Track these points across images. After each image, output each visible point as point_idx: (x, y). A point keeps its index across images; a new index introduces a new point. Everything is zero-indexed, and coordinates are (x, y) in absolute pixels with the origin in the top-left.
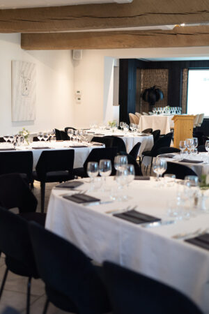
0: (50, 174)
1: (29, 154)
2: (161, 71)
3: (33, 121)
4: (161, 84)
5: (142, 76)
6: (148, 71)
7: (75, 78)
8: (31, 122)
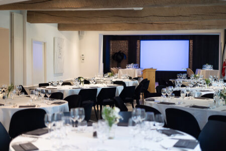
0: (105, 100)
1: (95, 90)
2: (123, 41)
3: (62, 73)
4: (124, 50)
5: (111, 45)
6: (115, 42)
7: (80, 47)
8: (61, 74)
